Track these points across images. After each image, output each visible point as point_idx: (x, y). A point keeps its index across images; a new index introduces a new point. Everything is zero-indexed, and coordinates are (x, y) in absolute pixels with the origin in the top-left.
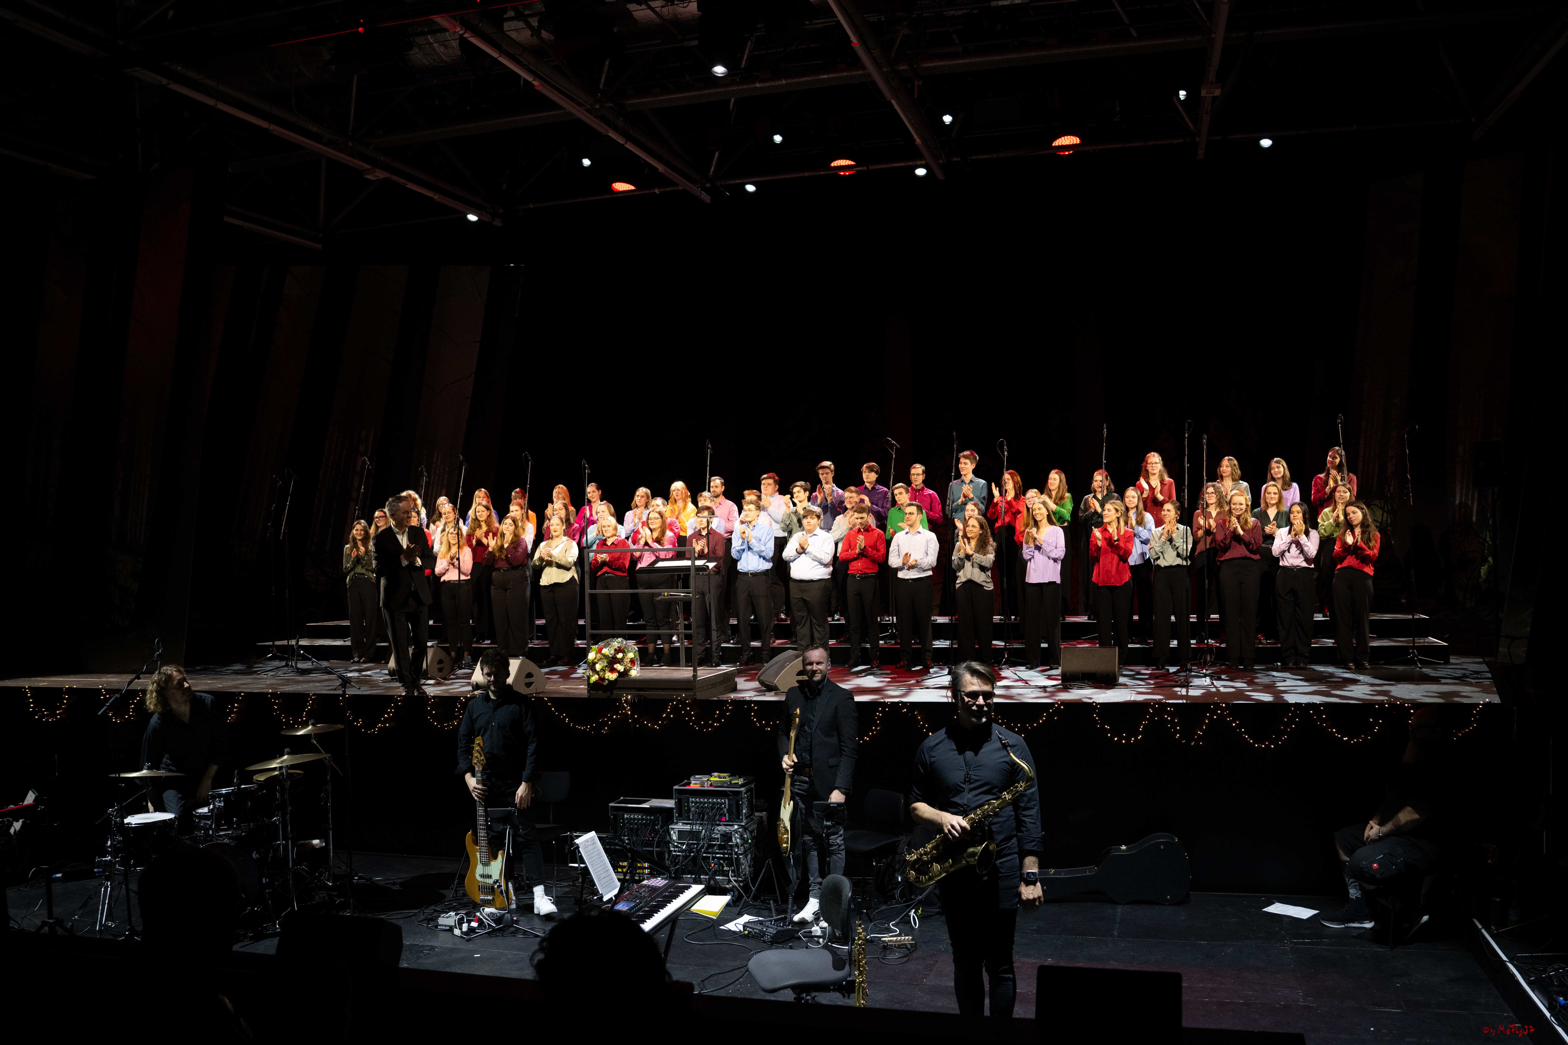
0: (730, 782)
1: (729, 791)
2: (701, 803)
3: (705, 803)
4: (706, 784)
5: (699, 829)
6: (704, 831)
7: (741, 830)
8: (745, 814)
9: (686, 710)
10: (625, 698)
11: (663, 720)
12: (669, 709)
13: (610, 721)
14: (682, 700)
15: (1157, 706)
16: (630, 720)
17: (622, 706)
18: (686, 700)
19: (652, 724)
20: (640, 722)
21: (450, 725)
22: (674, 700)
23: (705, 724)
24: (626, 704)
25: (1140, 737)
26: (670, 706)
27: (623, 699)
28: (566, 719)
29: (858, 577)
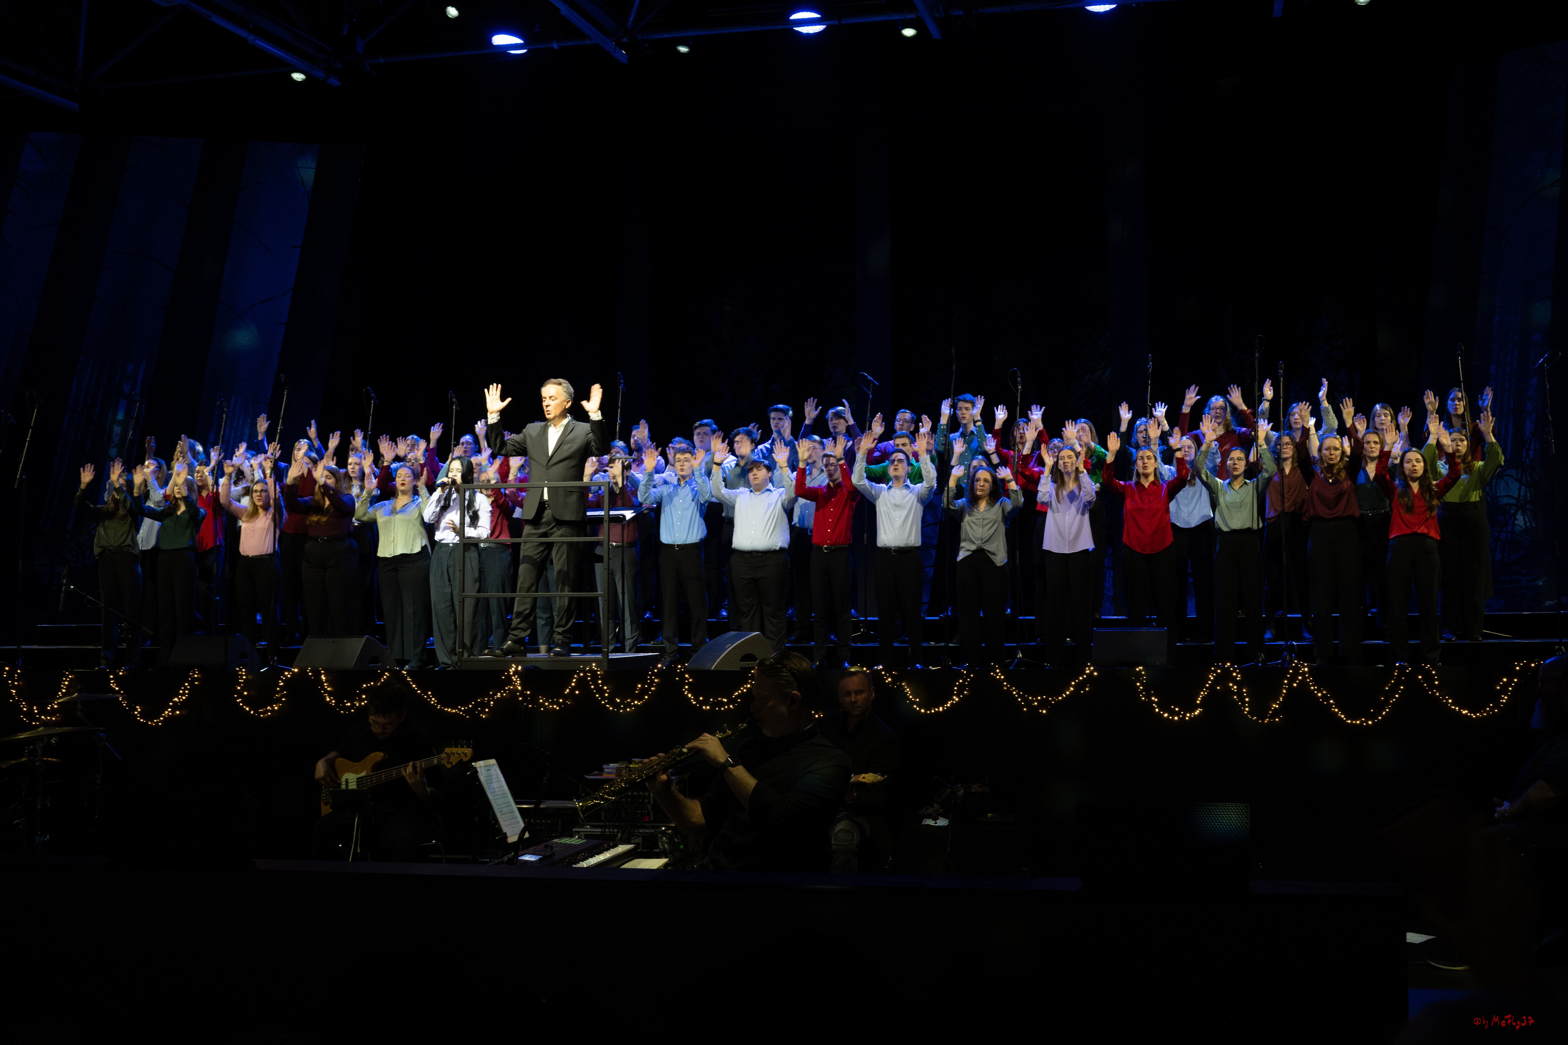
4: (624, 771)
6: (619, 834)
7: (670, 831)
9: (596, 685)
10: (513, 669)
11: (565, 697)
12: (574, 682)
13: (492, 701)
14: (591, 671)
15: (1219, 671)
16: (520, 699)
17: (509, 681)
18: (597, 671)
19: (550, 703)
20: (534, 701)
21: (269, 711)
22: (581, 671)
23: (622, 703)
24: (515, 676)
25: (1198, 711)
26: (575, 678)
27: (511, 670)
28: (431, 698)
29: (826, 549)
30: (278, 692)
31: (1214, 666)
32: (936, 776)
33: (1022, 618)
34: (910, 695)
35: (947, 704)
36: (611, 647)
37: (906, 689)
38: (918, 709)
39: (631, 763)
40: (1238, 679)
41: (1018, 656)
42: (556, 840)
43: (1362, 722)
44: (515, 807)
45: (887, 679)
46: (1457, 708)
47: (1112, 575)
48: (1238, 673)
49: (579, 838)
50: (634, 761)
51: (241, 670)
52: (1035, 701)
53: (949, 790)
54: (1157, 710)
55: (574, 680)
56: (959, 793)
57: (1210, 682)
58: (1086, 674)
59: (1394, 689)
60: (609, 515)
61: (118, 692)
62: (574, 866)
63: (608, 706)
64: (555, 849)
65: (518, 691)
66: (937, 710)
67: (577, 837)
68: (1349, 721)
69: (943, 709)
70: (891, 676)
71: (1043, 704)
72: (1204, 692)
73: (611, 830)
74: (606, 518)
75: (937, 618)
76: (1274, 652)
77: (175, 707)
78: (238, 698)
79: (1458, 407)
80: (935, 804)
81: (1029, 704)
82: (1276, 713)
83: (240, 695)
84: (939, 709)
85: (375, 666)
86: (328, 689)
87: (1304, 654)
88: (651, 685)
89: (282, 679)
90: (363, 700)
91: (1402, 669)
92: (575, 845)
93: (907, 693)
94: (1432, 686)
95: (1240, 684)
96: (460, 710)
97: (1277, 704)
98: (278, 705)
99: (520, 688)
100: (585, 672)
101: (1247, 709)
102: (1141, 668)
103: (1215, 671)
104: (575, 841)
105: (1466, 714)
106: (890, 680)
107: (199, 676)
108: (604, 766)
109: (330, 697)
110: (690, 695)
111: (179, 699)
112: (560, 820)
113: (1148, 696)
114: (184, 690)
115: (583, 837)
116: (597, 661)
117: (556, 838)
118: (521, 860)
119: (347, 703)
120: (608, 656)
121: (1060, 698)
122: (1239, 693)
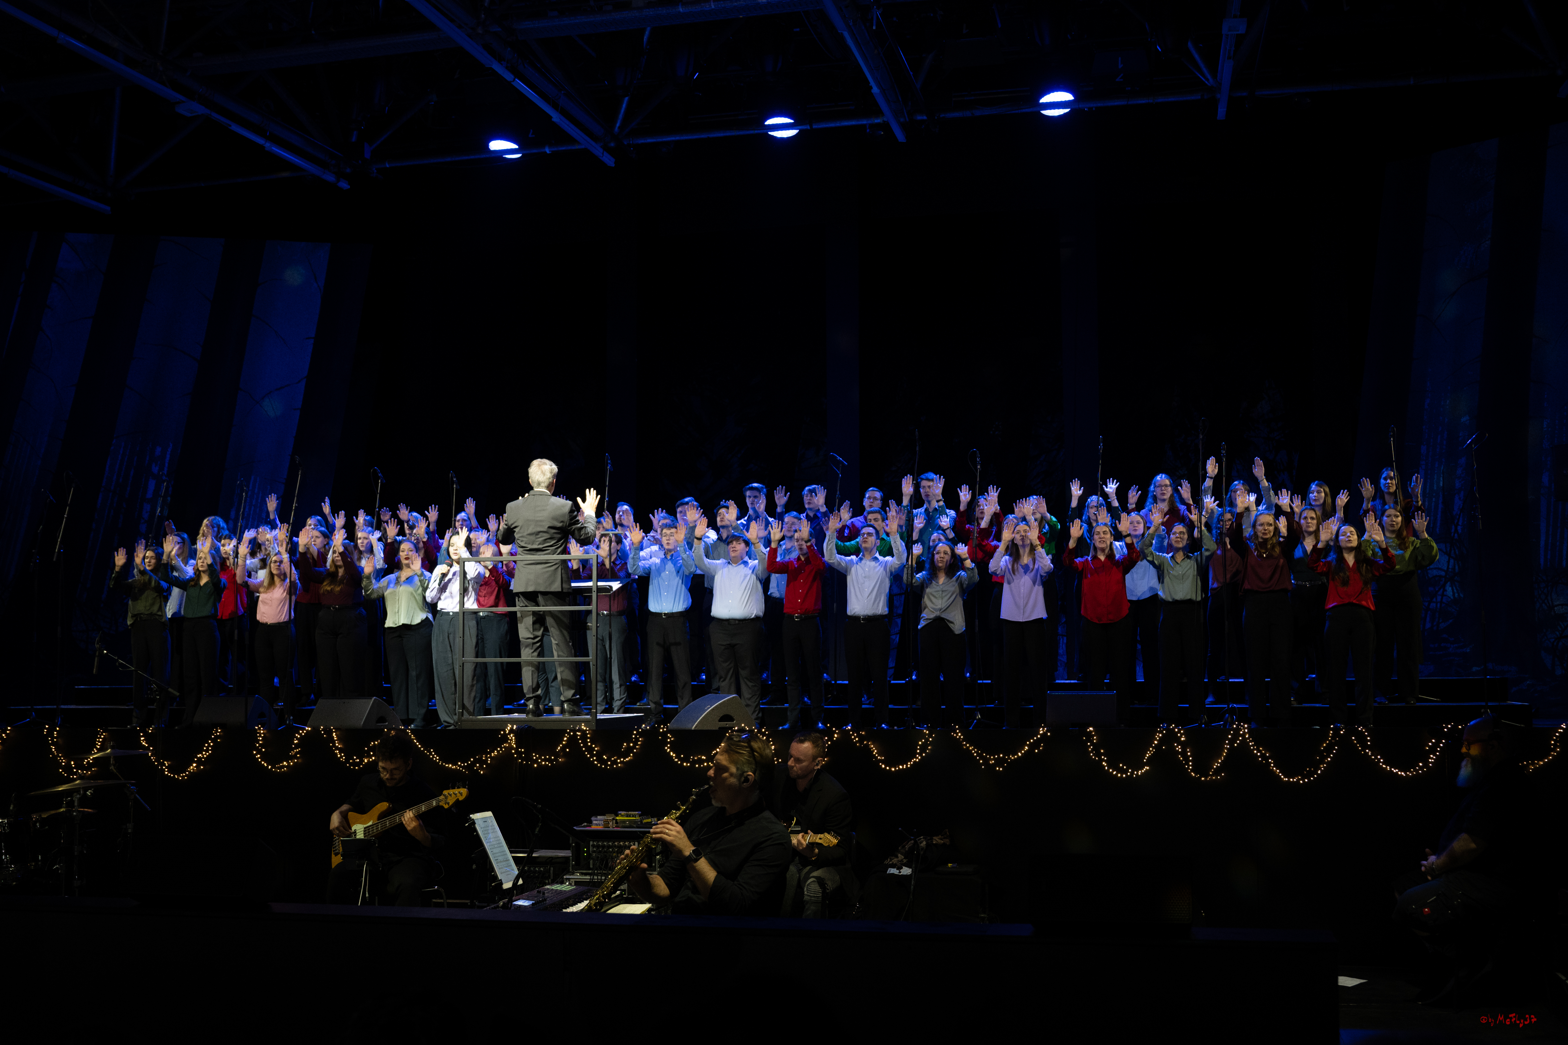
0: (641, 821)
1: (640, 832)
2: (603, 847)
3: (609, 847)
4: (611, 823)
5: (601, 879)
8: (659, 861)
9: (585, 743)
10: (509, 728)
11: (557, 755)
12: (565, 741)
13: (489, 757)
14: (580, 730)
15: (1164, 732)
16: (515, 756)
17: (505, 739)
18: (586, 730)
19: (543, 760)
20: (528, 758)
21: (284, 766)
22: (571, 731)
23: (609, 759)
24: (510, 735)
25: (1145, 769)
26: (566, 737)
27: (506, 729)
28: (433, 756)
29: (797, 617)
30: (293, 749)
31: (1160, 727)
32: (900, 829)
33: (981, 681)
34: (876, 753)
35: (911, 762)
36: (600, 708)
37: (872, 748)
38: (883, 766)
39: (617, 815)
40: (1182, 739)
41: (978, 717)
42: (548, 887)
43: (1298, 780)
44: (509, 856)
45: (855, 738)
46: (1388, 767)
47: (1065, 641)
48: (1182, 734)
49: (570, 884)
50: (620, 814)
51: (259, 729)
52: (992, 760)
53: (913, 842)
54: (1106, 768)
55: (565, 739)
56: (922, 845)
57: (1156, 742)
58: (1040, 735)
59: (1329, 749)
60: (597, 586)
61: (148, 748)
62: (564, 910)
63: (596, 762)
64: (546, 895)
65: (512, 748)
66: (901, 767)
67: (567, 884)
68: (1287, 779)
69: (907, 766)
70: (859, 736)
71: (999, 762)
72: (1150, 751)
73: (599, 877)
74: (595, 589)
75: (904, 682)
76: (1215, 715)
77: (199, 763)
78: (256, 754)
79: (1390, 485)
80: (899, 855)
81: (986, 761)
82: (1217, 771)
83: (259, 752)
84: (903, 766)
85: (382, 726)
86: (339, 746)
87: (1243, 717)
88: (635, 744)
89: (297, 737)
90: (371, 757)
91: (1336, 730)
92: (565, 891)
93: (873, 751)
94: (1365, 746)
95: (1184, 745)
96: (460, 766)
97: (1218, 763)
98: (293, 761)
99: (515, 746)
100: (575, 731)
101: (1191, 767)
102: (1091, 729)
103: (1161, 732)
104: (566, 887)
105: (1397, 772)
106: (857, 739)
107: (221, 734)
108: (593, 819)
109: (340, 754)
110: (672, 754)
111: (203, 755)
112: (552, 868)
113: (1098, 754)
114: (207, 747)
115: (573, 884)
116: (586, 722)
117: (549, 884)
118: (515, 905)
119: (356, 759)
120: (596, 716)
121: (1016, 757)
122: (1184, 754)
